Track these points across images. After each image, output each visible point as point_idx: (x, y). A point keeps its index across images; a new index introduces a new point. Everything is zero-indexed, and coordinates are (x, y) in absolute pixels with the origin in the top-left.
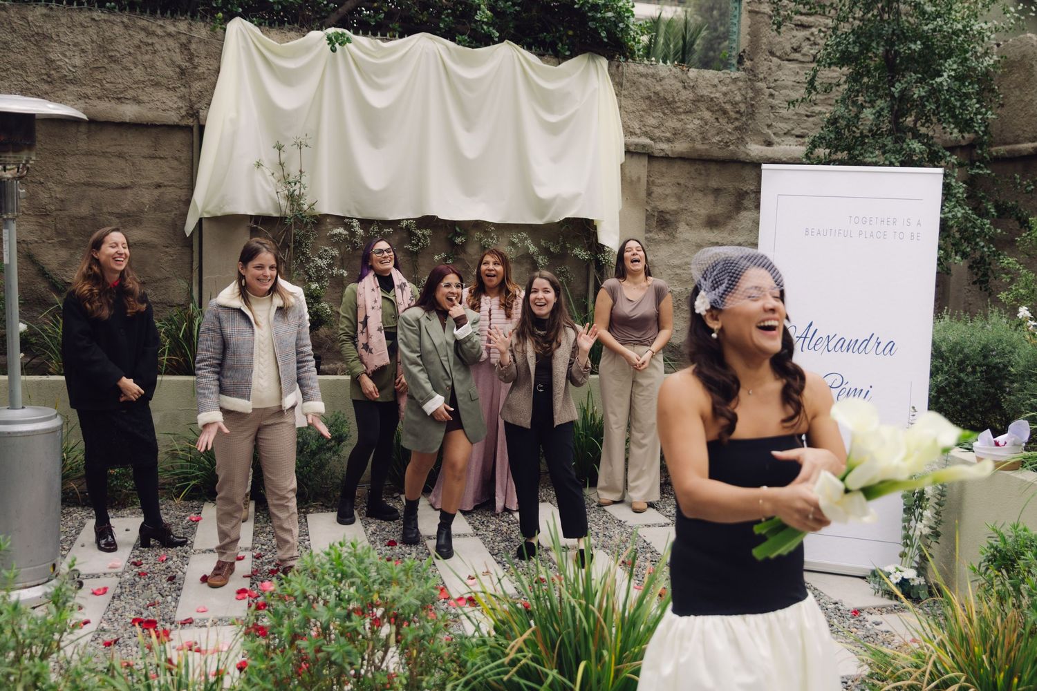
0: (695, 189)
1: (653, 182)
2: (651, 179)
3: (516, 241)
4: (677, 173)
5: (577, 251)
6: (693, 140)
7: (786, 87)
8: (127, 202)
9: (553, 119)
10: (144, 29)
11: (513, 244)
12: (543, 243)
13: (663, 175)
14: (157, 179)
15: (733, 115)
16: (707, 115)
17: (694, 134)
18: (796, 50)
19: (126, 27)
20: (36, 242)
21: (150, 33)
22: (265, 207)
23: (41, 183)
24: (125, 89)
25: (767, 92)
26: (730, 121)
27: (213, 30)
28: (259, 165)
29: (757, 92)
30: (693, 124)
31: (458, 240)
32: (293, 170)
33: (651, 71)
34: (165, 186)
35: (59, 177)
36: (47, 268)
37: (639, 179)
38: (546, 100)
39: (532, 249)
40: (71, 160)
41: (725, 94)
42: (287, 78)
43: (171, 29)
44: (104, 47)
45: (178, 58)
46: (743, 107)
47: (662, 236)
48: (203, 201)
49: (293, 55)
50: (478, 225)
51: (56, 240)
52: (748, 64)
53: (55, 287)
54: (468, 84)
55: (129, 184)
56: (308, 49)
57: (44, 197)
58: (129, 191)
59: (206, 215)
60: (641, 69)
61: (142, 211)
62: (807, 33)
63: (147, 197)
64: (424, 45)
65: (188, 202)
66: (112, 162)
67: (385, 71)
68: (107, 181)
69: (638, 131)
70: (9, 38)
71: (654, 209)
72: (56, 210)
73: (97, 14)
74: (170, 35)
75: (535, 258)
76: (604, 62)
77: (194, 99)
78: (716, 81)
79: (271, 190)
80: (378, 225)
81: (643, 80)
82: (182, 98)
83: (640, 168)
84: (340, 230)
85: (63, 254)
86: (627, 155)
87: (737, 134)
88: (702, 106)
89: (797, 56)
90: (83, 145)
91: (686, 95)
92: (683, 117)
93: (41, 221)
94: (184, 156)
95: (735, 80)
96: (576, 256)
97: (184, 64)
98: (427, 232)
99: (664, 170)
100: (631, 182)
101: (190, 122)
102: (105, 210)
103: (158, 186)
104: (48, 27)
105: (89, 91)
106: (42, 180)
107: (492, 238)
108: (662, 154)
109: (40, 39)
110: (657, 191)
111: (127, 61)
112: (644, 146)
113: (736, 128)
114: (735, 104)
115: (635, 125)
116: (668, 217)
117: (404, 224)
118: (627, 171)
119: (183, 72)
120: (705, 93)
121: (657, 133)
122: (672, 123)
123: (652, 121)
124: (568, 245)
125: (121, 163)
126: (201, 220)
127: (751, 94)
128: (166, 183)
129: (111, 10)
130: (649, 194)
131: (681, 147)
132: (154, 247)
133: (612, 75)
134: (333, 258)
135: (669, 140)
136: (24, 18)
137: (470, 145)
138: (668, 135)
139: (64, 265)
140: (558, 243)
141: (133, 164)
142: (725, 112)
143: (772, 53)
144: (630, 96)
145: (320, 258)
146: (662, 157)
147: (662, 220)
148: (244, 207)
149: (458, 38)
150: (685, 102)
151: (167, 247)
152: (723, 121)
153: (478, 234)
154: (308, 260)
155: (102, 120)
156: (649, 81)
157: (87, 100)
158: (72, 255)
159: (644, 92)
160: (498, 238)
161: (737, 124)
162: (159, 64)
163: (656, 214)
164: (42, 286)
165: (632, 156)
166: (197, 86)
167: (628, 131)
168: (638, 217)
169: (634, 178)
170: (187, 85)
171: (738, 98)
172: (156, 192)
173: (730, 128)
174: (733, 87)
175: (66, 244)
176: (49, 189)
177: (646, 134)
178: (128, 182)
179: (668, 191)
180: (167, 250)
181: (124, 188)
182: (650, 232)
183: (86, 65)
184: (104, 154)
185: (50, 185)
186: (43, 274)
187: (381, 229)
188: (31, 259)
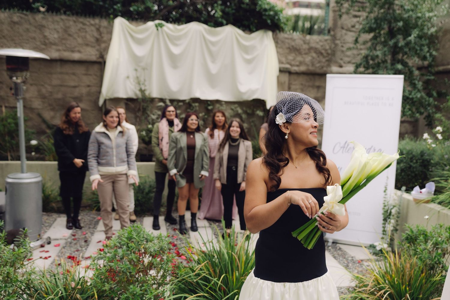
0: (309, 86)
2: (291, 82)
4: (302, 79)
5: (258, 112)
6: (308, 65)
7: (348, 43)
8: (76, 93)
9: (248, 57)
10: (82, 23)
11: (232, 109)
12: (245, 109)
13: (295, 80)
14: (88, 83)
15: (325, 54)
16: (314, 55)
17: (309, 63)
18: (353, 26)
19: (75, 22)
20: (41, 109)
21: (84, 24)
22: (131, 95)
23: (43, 85)
24: (75, 47)
25: (340, 45)
26: (324, 57)
27: (109, 22)
28: (128, 77)
29: (336, 45)
30: (308, 59)
31: (210, 108)
32: (142, 79)
33: (290, 37)
35: (50, 83)
36: (45, 119)
38: (246, 50)
39: (240, 111)
40: (54, 76)
41: (322, 46)
42: (140, 42)
43: (92, 22)
44: (66, 30)
45: (96, 34)
46: (329, 51)
48: (106, 92)
49: (142, 32)
50: (218, 101)
51: (49, 108)
52: (332, 33)
53: (49, 127)
54: (213, 44)
56: (147, 30)
57: (44, 91)
58: (77, 88)
59: (107, 98)
60: (286, 36)
61: (82, 96)
62: (358, 19)
63: (84, 90)
64: (195, 27)
65: (100, 92)
66: (70, 77)
67: (179, 38)
68: (68, 84)
69: (284, 62)
70: (28, 27)
72: (49, 96)
73: (64, 17)
74: (92, 25)
75: (241, 115)
76: (270, 33)
77: (102, 50)
78: (318, 40)
79: (133, 87)
81: (287, 41)
82: (97, 50)
83: (285, 78)
84: (161, 104)
85: (52, 113)
86: (280, 72)
87: (327, 63)
88: (312, 51)
89: (354, 29)
90: (59, 70)
91: (305, 47)
92: (304, 56)
93: (43, 100)
94: (99, 74)
95: (326, 40)
96: (258, 114)
97: (98, 37)
98: (197, 104)
99: (296, 78)
100: (282, 84)
101: (100, 60)
102: (68, 96)
103: (89, 86)
104: (44, 22)
105: (60, 48)
107: (224, 107)
108: (294, 72)
109: (41, 27)
110: (293, 87)
111: (75, 36)
112: (287, 68)
113: (327, 61)
114: (326, 50)
115: (283, 60)
117: (187, 101)
118: (280, 79)
119: (97, 40)
120: (313, 45)
121: (293, 63)
122: (299, 58)
123: (290, 57)
124: (255, 110)
125: (74, 77)
126: (105, 100)
127: (333, 46)
128: (92, 85)
129: (69, 15)
130: (289, 88)
131: (303, 68)
133: (274, 39)
134: (159, 115)
135: (298, 66)
136: (34, 19)
137: (214, 68)
138: (297, 63)
139: (53, 118)
140: (251, 109)
141: (79, 78)
142: (322, 54)
143: (343, 28)
144: (281, 47)
145: (154, 115)
148: (122, 95)
149: (209, 24)
150: (305, 50)
151: (93, 111)
152: (321, 57)
153: (218, 105)
154: (149, 116)
155: (66, 59)
156: (290, 41)
157: (59, 51)
158: (55, 114)
159: (287, 45)
160: (226, 107)
161: (327, 58)
162: (88, 37)
164: (44, 127)
165: (282, 73)
166: (103, 45)
167: (280, 62)
169: (283, 82)
170: (99, 45)
171: (328, 47)
172: (88, 89)
173: (324, 60)
174: (325, 43)
175: (53, 109)
176: (46, 88)
177: (288, 63)
178: (76, 84)
179: (298, 87)
181: (75, 87)
183: (59, 37)
184: (67, 74)
185: (46, 86)
186: (44, 121)
187: (178, 103)
188: (39, 115)
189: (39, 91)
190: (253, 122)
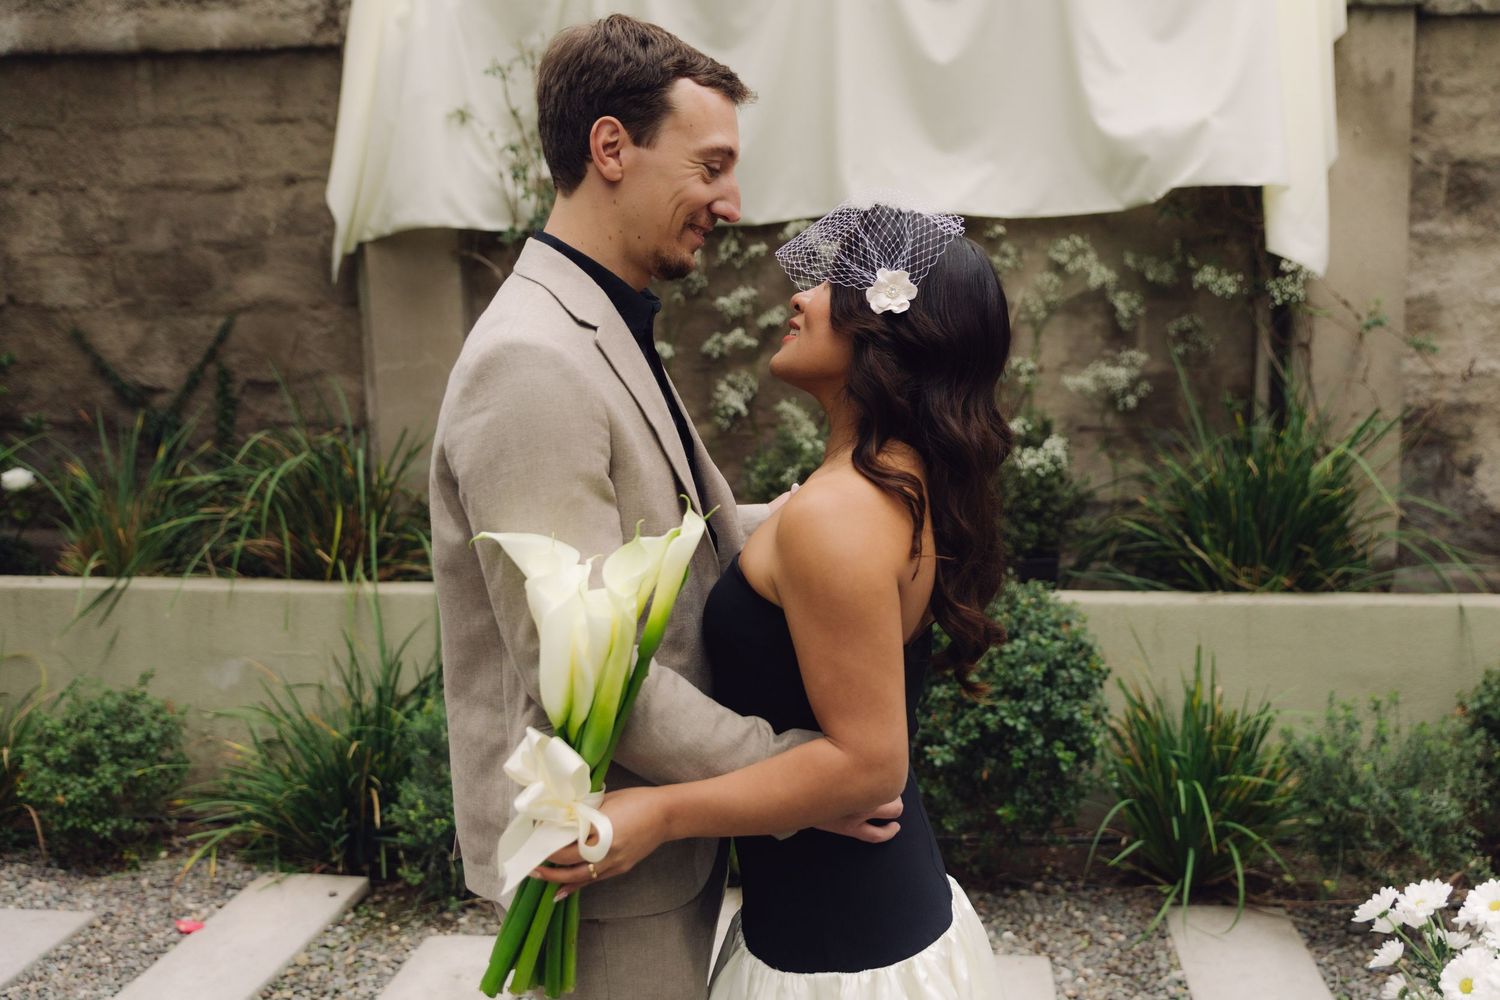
1: (1437, 87)
2: (1431, 78)
3: (1063, 258)
5: (1207, 275)
11: (1058, 268)
12: (1129, 260)
13: (1464, 63)
14: (288, 166)
20: (85, 308)
23: (82, 190)
28: (463, 116)
34: (304, 180)
35: (111, 176)
36: (109, 359)
37: (1390, 77)
39: (1098, 274)
40: (130, 139)
47: (1462, 227)
51: (116, 303)
53: (127, 396)
55: (235, 179)
57: (88, 216)
58: (237, 196)
59: (368, 236)
61: (263, 236)
63: (271, 205)
66: (201, 137)
68: (195, 176)
71: (1440, 156)
72: (114, 242)
75: (1111, 297)
80: (735, 237)
83: (1393, 46)
85: (133, 329)
86: (1358, 17)
90: (147, 106)
93: (89, 265)
96: (1204, 287)
99: (1468, 49)
100: (1368, 89)
101: (334, 36)
102: (196, 235)
103: (291, 180)
106: (82, 183)
107: (1005, 255)
110: (1448, 108)
116: (1480, 175)
117: (791, 230)
118: (1355, 58)
124: (1192, 262)
125: (220, 139)
126: (361, 246)
128: (304, 173)
130: (1423, 116)
132: (292, 308)
139: (138, 351)
140: (1170, 257)
141: (241, 138)
146: (1464, 17)
147: (1460, 187)
151: (316, 307)
155: (170, 47)
157: (141, 11)
158: (149, 331)
160: (1019, 254)
163: (1445, 169)
164: (103, 396)
165: (1369, 18)
168: (1389, 179)
169: (1377, 76)
172: (288, 194)
175: (135, 309)
176: (96, 201)
178: (232, 175)
179: (1481, 106)
180: (317, 313)
181: (228, 189)
182: (1427, 217)
184: (186, 122)
185: (97, 192)
186: (102, 369)
187: (743, 246)
188: (79, 340)
189: (68, 220)
190: (1183, 335)
